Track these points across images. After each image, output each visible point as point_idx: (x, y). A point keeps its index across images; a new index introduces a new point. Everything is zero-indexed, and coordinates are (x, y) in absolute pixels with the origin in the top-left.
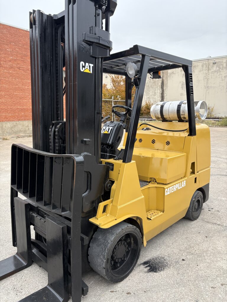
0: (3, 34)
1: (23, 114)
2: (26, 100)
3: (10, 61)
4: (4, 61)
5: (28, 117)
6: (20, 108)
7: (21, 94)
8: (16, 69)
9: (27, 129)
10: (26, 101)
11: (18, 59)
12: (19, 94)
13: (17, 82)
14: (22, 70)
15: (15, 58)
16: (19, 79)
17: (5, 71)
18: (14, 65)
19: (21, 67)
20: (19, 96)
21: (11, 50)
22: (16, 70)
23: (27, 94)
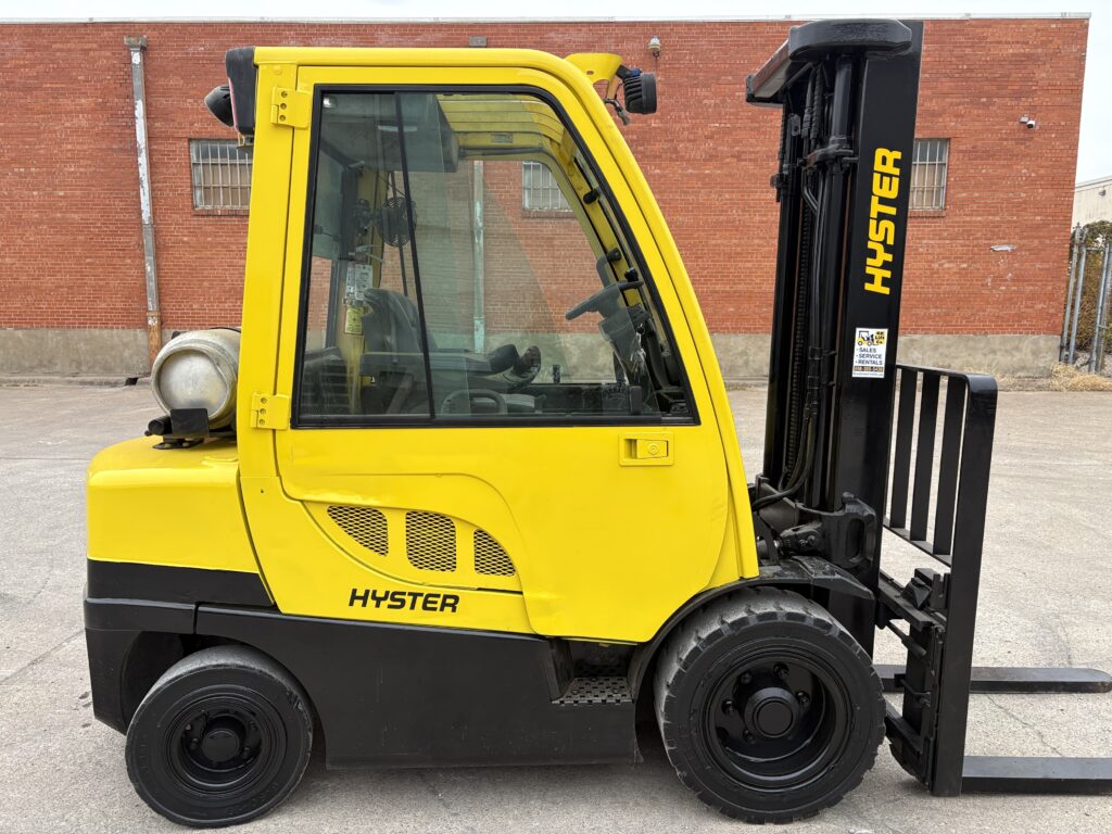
0: (697, 54)
1: (732, 309)
2: (749, 261)
3: (711, 137)
4: (689, 141)
5: (749, 320)
6: (723, 292)
7: (734, 241)
8: (727, 160)
9: (740, 362)
10: (749, 265)
11: (738, 125)
12: (725, 242)
13: (726, 204)
14: (750, 160)
15: (729, 125)
16: (733, 192)
17: (690, 171)
18: (720, 148)
19: (743, 152)
20: (727, 249)
21: (717, 101)
22: (728, 163)
23: (757, 241)
